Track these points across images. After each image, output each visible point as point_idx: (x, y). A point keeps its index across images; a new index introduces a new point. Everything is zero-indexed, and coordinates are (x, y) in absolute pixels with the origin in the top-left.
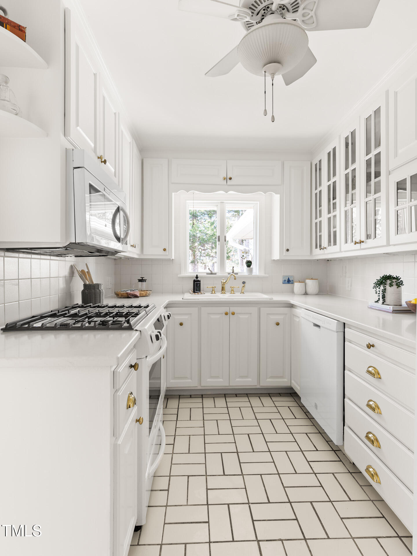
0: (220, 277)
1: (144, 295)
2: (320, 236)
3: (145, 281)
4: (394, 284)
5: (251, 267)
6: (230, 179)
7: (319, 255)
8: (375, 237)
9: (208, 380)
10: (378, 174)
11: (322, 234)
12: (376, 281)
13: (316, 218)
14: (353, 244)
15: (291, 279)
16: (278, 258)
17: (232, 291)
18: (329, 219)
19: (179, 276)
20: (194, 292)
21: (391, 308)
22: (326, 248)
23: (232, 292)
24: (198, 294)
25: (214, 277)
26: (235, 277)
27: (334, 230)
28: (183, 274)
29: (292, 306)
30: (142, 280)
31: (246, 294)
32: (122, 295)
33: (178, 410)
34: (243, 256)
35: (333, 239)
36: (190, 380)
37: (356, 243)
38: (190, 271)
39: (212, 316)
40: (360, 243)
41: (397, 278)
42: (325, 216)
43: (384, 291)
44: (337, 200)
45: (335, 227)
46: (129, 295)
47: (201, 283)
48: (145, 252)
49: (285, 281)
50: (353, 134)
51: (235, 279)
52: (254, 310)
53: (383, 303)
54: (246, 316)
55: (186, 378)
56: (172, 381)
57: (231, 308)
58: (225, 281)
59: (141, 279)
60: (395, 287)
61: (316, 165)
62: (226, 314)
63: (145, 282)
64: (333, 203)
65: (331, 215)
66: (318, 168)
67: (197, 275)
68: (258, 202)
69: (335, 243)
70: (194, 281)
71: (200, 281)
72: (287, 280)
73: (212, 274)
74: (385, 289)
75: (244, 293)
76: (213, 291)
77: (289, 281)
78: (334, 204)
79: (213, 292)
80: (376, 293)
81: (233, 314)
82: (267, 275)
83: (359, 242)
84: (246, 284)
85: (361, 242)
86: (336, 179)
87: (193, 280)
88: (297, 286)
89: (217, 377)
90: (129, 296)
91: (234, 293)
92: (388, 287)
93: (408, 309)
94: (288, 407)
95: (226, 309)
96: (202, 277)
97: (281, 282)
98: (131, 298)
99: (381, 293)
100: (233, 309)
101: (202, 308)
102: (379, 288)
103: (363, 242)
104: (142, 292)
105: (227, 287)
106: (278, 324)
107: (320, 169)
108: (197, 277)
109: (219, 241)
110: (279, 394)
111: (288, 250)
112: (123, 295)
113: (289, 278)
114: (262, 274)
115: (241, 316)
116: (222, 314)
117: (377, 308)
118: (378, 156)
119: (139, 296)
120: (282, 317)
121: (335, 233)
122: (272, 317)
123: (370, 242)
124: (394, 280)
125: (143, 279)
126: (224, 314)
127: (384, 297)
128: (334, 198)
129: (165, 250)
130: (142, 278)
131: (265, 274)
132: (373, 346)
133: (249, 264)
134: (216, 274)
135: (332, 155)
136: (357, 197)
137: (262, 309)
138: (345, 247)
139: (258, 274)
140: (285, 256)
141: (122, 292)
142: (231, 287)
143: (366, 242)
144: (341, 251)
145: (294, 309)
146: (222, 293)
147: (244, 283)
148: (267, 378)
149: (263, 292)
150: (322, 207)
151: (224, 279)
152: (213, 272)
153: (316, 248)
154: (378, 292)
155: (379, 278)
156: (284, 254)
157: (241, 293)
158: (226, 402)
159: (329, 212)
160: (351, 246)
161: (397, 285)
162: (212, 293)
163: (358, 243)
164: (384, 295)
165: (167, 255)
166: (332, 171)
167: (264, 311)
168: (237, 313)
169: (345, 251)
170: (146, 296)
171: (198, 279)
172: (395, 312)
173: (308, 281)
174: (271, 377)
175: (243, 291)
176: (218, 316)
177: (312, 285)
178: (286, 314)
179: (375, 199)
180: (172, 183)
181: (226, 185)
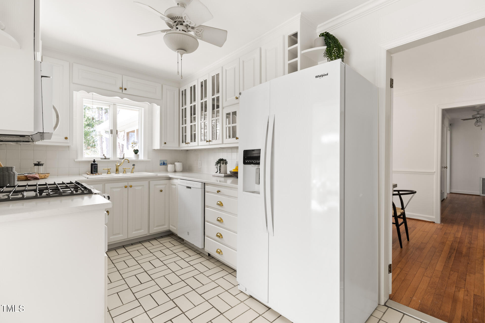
0: (114, 161)
1: (43, 177)
2: (186, 136)
3: (42, 165)
4: (224, 163)
5: (138, 154)
6: (125, 89)
7: (184, 147)
8: (217, 139)
9: (111, 237)
10: (218, 107)
11: (187, 134)
12: (216, 162)
13: (183, 124)
14: (205, 141)
15: (165, 163)
16: (159, 148)
17: (124, 172)
18: (191, 126)
19: (76, 160)
20: (92, 173)
21: (223, 175)
22: (189, 143)
23: (125, 172)
24: (96, 175)
25: (108, 162)
26: (129, 161)
27: (194, 133)
28: (80, 159)
29: (170, 179)
30: (38, 164)
31: (135, 173)
34: (132, 146)
35: (193, 138)
37: (207, 141)
39: (115, 190)
40: (209, 142)
41: (225, 160)
42: (188, 124)
43: (220, 167)
44: (196, 116)
45: (195, 131)
46: (29, 177)
47: (98, 165)
49: (161, 163)
50: (205, 81)
51: (128, 162)
52: (146, 183)
53: (220, 173)
54: (140, 188)
57: (129, 182)
58: (119, 164)
59: (38, 163)
60: (224, 164)
61: (182, 91)
62: (126, 187)
63: (43, 166)
64: (194, 117)
65: (193, 124)
66: (184, 93)
67: (94, 160)
68: (143, 108)
69: (195, 141)
70: (92, 165)
72: (162, 163)
73: (105, 159)
74: (220, 166)
76: (108, 172)
77: (164, 164)
78: (195, 118)
79: (109, 173)
80: (216, 168)
81: (131, 187)
82: (150, 160)
84: (135, 166)
85: (210, 141)
86: (196, 103)
87: (91, 163)
88: (170, 167)
89: (119, 234)
90: (29, 179)
91: (126, 173)
92: (222, 164)
93: (231, 175)
94: (169, 242)
95: (126, 184)
96: (98, 161)
97: (159, 164)
98: (32, 180)
99: (219, 167)
100: (130, 183)
101: (105, 184)
102: (218, 165)
103: (211, 141)
104: (41, 175)
105: (120, 169)
106: (161, 191)
107: (185, 95)
108: (94, 161)
109: (112, 133)
110: (161, 237)
111: (165, 143)
112: (20, 178)
113: (164, 162)
114: (146, 159)
115: (137, 188)
116: (122, 187)
117: (217, 176)
118: (218, 98)
119: (39, 178)
120: (164, 186)
121: (195, 134)
122: (157, 187)
123: (214, 142)
124: (224, 161)
125: (40, 163)
126: (124, 188)
127: (220, 170)
128: (194, 114)
129: (66, 138)
130: (39, 162)
131: (148, 159)
132: (220, 191)
133: (136, 152)
134: (109, 159)
135: (193, 89)
136: (208, 117)
137: (151, 182)
138: (201, 143)
139: (143, 159)
140: (163, 147)
141: (21, 176)
142: (123, 169)
143: (212, 141)
144: (198, 145)
145: (170, 181)
146: (116, 173)
147: (134, 165)
148: (154, 228)
149: (146, 171)
150: (187, 118)
151: (118, 163)
152: (107, 157)
153: (183, 142)
154: (217, 168)
155: (218, 160)
156: (163, 146)
157: (131, 173)
158: (126, 250)
159: (191, 122)
160: (205, 143)
161: (225, 163)
162: (108, 174)
163: (208, 141)
164: (220, 169)
165: (68, 143)
166: (193, 99)
167: (153, 183)
168: (133, 186)
169: (200, 146)
170: (45, 178)
171: (96, 163)
172: (225, 176)
173: (176, 163)
174: (157, 226)
175: (133, 171)
176: (119, 190)
177: (179, 166)
178: (166, 184)
179: (216, 119)
180: (74, 83)
181: (121, 93)
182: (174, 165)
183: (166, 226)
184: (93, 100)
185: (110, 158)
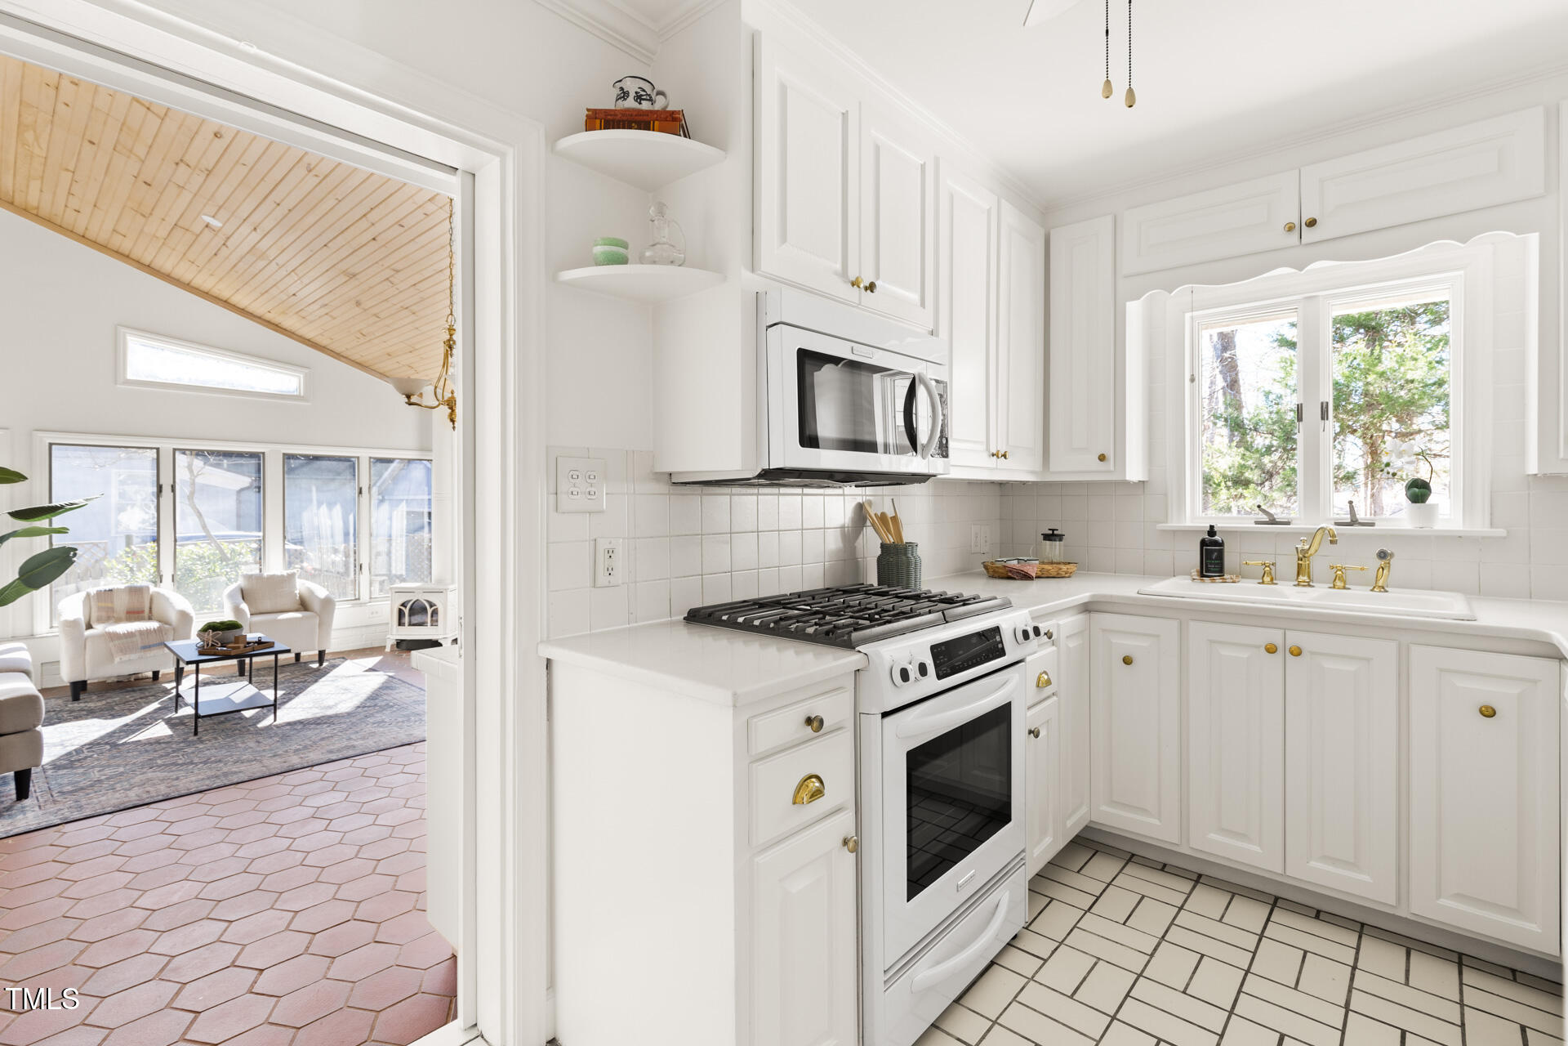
0: (1297, 534)
1: (1054, 574)
3: (1060, 537)
5: (1428, 502)
6: (1312, 223)
9: (1213, 836)
16: (1539, 470)
17: (1340, 580)
19: (1161, 526)
20: (1202, 576)
23: (1338, 583)
24: (1213, 581)
25: (1278, 534)
26: (1334, 536)
28: (1174, 524)
29: (1561, 655)
30: (1052, 536)
31: (1393, 593)
32: (994, 571)
33: (1107, 887)
38: (1196, 515)
39: (1226, 652)
46: (1010, 571)
47: (1227, 548)
48: (1053, 467)
51: (1331, 542)
52: (1384, 651)
54: (1350, 667)
55: (1144, 811)
56: (1104, 808)
57: (1289, 633)
58: (1307, 547)
59: (1051, 532)
62: (1271, 650)
63: (1061, 540)
67: (1213, 527)
70: (1203, 543)
71: (1222, 544)
73: (1273, 522)
75: (1387, 591)
76: (1268, 575)
79: (1267, 579)
81: (1297, 652)
82: (1499, 532)
84: (1394, 561)
87: (1201, 538)
90: (1010, 574)
91: (1344, 588)
94: (1523, 1029)
95: (1275, 637)
96: (1233, 533)
98: (1014, 579)
100: (1295, 638)
101: (1192, 623)
104: (1047, 567)
105: (1318, 565)
106: (1489, 713)
108: (1212, 531)
109: (1302, 420)
110: (1514, 971)
112: (997, 570)
114: (1479, 528)
115: (1329, 665)
116: (1258, 647)
119: (1034, 575)
120: (1513, 690)
122: (1463, 684)
125: (1055, 532)
126: (1263, 650)
129: (1102, 458)
130: (1053, 530)
131: (1492, 525)
133: (1418, 491)
134: (1288, 523)
137: (1417, 650)
139: (1461, 529)
141: (998, 564)
142: (1331, 567)
146: (1298, 585)
147: (1383, 555)
148: (1439, 897)
151: (1303, 541)
152: (1279, 517)
157: (1372, 590)
158: (1268, 920)
162: (1263, 583)
165: (1110, 472)
167: (1432, 658)
168: (1312, 653)
170: (1058, 576)
171: (1217, 538)
175: (1380, 583)
176: (1244, 654)
178: (1535, 682)
180: (1126, 277)
181: (1297, 246)
184: (1205, 312)
185: (1295, 519)
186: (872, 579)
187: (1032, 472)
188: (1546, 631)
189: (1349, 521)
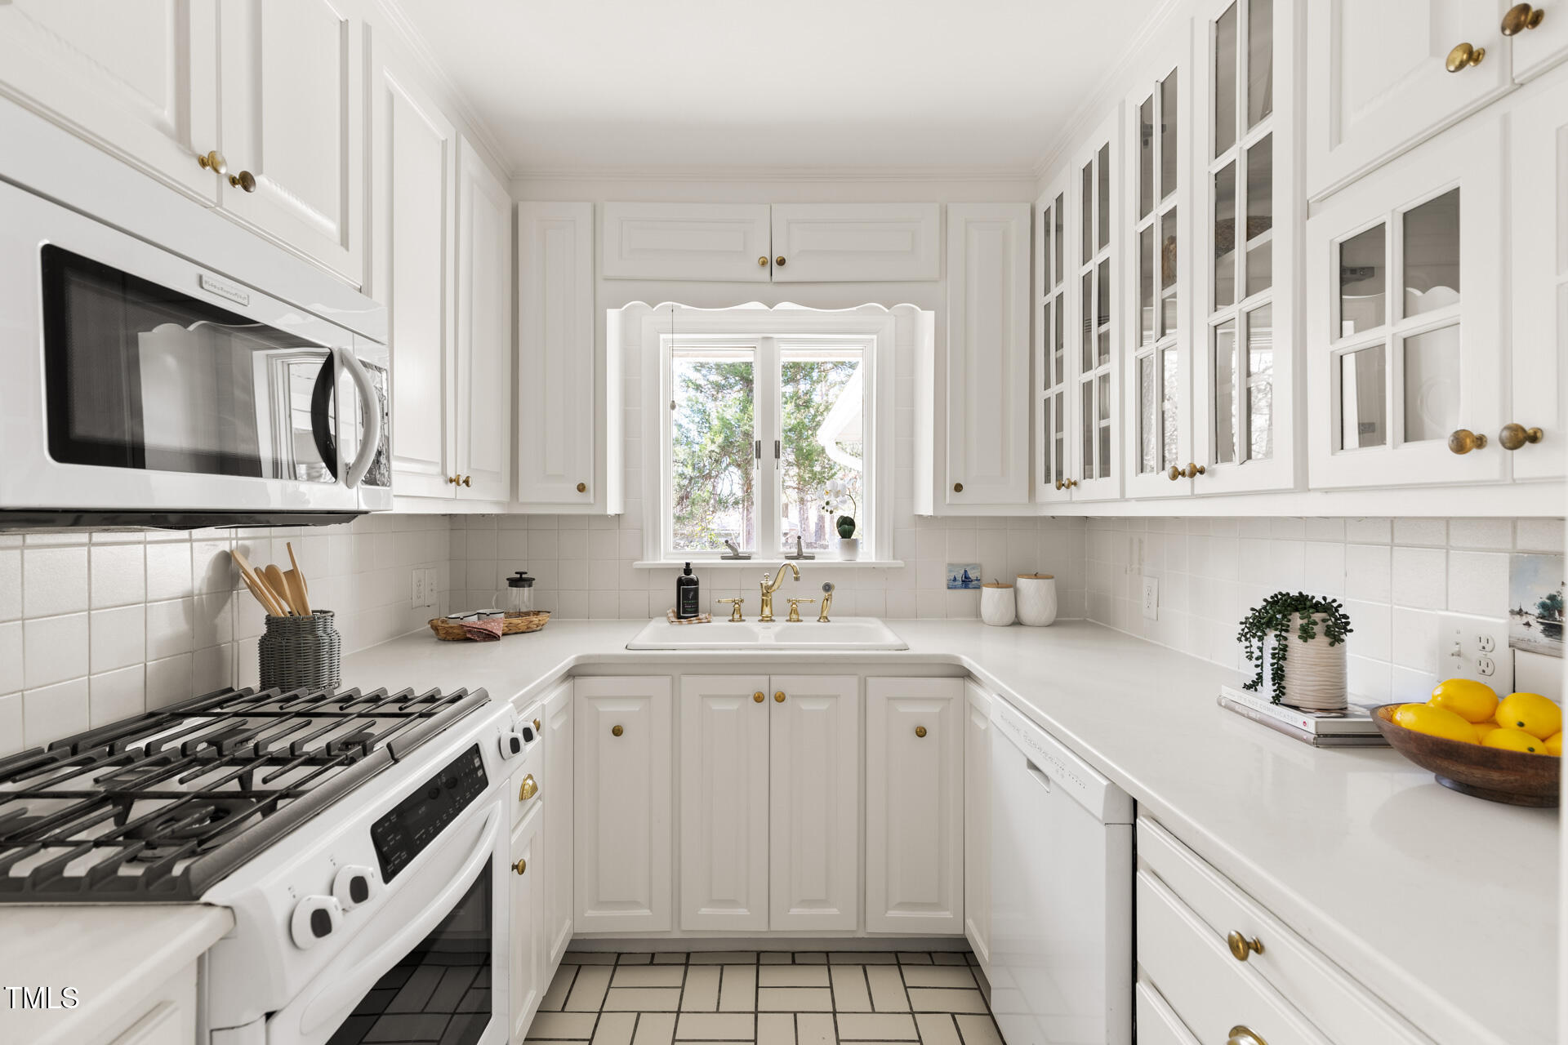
0: (760, 570)
1: (524, 628)
2: (1059, 443)
3: (530, 581)
4: (1319, 629)
5: (853, 537)
6: (782, 262)
7: (1055, 502)
8: (1249, 457)
9: (704, 911)
10: (1258, 224)
11: (1066, 435)
12: (1250, 614)
13: (1047, 386)
14: (1165, 475)
15: (972, 575)
16: (931, 513)
17: (794, 613)
18: (1087, 387)
19: (638, 564)
20: (679, 617)
21: (1309, 724)
22: (1075, 484)
23: (794, 617)
24: (690, 623)
25: (743, 570)
26: (796, 573)
27: (1104, 423)
28: (649, 561)
29: (966, 675)
30: (519, 581)
31: (836, 622)
32: (447, 633)
34: (828, 503)
35: (1098, 456)
36: (646, 912)
37: (1176, 474)
38: (670, 554)
39: (717, 706)
40: (1192, 475)
41: (1328, 608)
42: (1074, 376)
43: (1281, 654)
44: (1112, 326)
45: (1104, 415)
46: (470, 631)
47: (701, 586)
48: (524, 496)
49: (955, 579)
50: (1167, 88)
51: (797, 579)
52: (847, 685)
53: (1276, 700)
54: (823, 706)
55: (636, 904)
56: (590, 913)
57: (773, 678)
58: (770, 583)
59: (518, 576)
60: (1321, 641)
61: (1047, 213)
62: (759, 699)
63: (530, 586)
64: (1100, 336)
65: (1093, 375)
66: (1055, 226)
67: (688, 564)
68: (875, 337)
69: (1105, 472)
70: (680, 582)
71: (696, 583)
72: (960, 575)
73: (737, 557)
74: (1285, 649)
75: (829, 621)
76: (737, 613)
77: (967, 582)
78: (1104, 339)
79: (737, 616)
80: (1250, 658)
81: (780, 698)
82: (899, 563)
83: (1187, 472)
84: (834, 593)
85: (1195, 471)
86: (1109, 252)
87: (677, 577)
88: (991, 599)
89: (733, 903)
90: (469, 636)
91: (798, 620)
92: (1294, 640)
94: (953, 1015)
95: (760, 683)
96: (704, 569)
97: (943, 582)
98: (474, 642)
99: (1268, 660)
100: (780, 683)
101: (684, 679)
102: (1261, 639)
103: (1202, 471)
104: (515, 621)
105: (777, 597)
106: (921, 732)
107: (1059, 228)
108: (688, 569)
109: (760, 457)
110: (931, 957)
111: (958, 488)
112: (450, 631)
113: (966, 571)
114: (887, 560)
115: (806, 706)
116: (747, 697)
117: (1253, 715)
119: (500, 633)
120: (934, 709)
121: (1105, 433)
122: (903, 708)
123: (1229, 474)
124: (1318, 616)
125: (524, 576)
126: (751, 699)
127: (1279, 676)
128: (1103, 319)
129: (581, 488)
130: (521, 574)
131: (894, 558)
132: (1257, 947)
133: (846, 527)
134: (748, 558)
135: (1096, 180)
137: (870, 681)
138: (1139, 484)
139: (874, 560)
140: (948, 504)
141: (452, 623)
142: (789, 601)
143: (1212, 474)
144: (1123, 498)
145: (972, 686)
146: (762, 620)
147: (828, 588)
148: (887, 909)
149: (887, 615)
150: (1066, 350)
151: (767, 577)
152: (741, 550)
153: (1048, 480)
154: (1257, 653)
155: (1260, 604)
156: (948, 501)
157: (819, 621)
159: (1087, 366)
160: (1159, 481)
161: (1328, 632)
162: (734, 620)
163: (1183, 474)
164: (1281, 668)
165: (589, 504)
166: (1098, 230)
167: (879, 687)
168: (792, 697)
169: (1138, 500)
170: (528, 631)
171: (692, 576)
172: (1325, 740)
173: (1023, 583)
174: (902, 905)
175: (824, 615)
176: (733, 706)
177: (1035, 596)
178: (949, 700)
179: (1248, 314)
180: (607, 279)
181: (768, 283)
182: (1012, 589)
183: (948, 915)
184: (676, 336)
185: (754, 553)
186: (250, 677)
187: (497, 503)
188: (957, 655)
189: (796, 555)
